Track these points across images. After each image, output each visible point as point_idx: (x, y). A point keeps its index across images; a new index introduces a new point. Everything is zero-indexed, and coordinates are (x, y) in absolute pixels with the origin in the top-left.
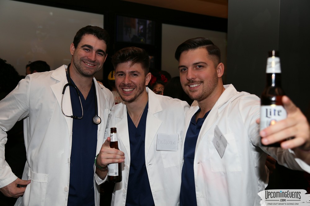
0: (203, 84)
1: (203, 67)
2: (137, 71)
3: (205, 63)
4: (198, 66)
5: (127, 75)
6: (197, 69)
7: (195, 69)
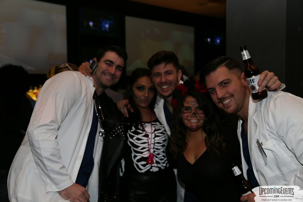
0: (234, 97)
1: (228, 83)
2: (170, 70)
3: (229, 79)
4: (224, 84)
5: (163, 75)
6: (223, 87)
7: (221, 87)
